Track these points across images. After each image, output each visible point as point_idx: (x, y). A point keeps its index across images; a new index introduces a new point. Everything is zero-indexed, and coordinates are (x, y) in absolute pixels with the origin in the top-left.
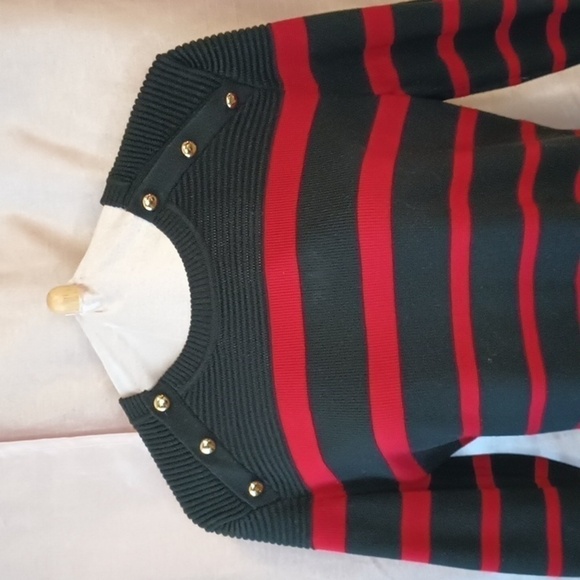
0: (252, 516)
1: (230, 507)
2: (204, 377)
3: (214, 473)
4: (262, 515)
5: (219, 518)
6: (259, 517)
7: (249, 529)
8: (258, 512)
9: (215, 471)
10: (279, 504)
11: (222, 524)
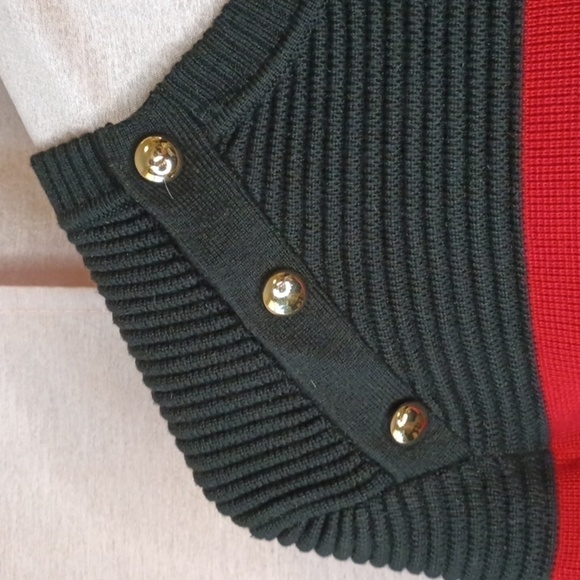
0: (392, 499)
1: (331, 474)
2: (294, 83)
3: (296, 373)
4: (422, 498)
5: (296, 502)
6: (413, 502)
7: (382, 538)
8: (408, 491)
9: (298, 364)
10: (467, 472)
11: (302, 518)
